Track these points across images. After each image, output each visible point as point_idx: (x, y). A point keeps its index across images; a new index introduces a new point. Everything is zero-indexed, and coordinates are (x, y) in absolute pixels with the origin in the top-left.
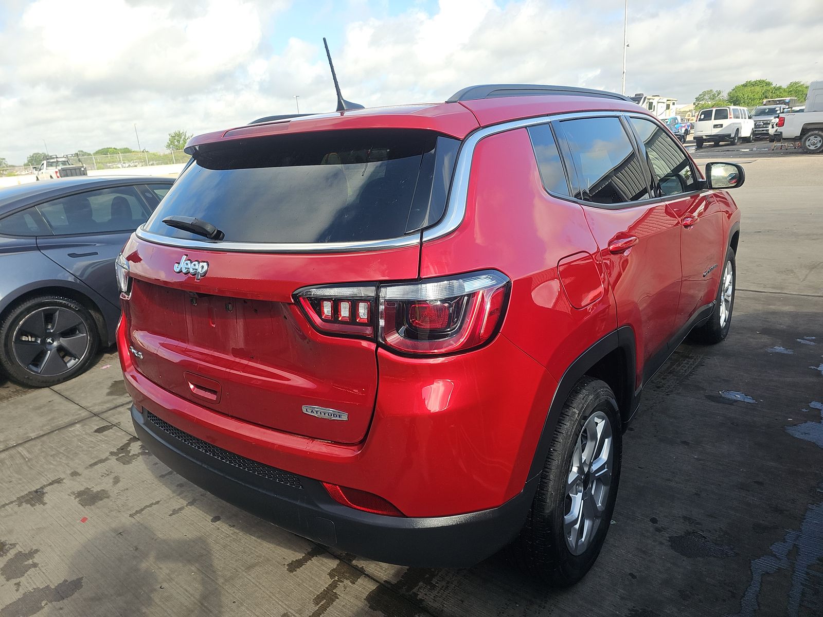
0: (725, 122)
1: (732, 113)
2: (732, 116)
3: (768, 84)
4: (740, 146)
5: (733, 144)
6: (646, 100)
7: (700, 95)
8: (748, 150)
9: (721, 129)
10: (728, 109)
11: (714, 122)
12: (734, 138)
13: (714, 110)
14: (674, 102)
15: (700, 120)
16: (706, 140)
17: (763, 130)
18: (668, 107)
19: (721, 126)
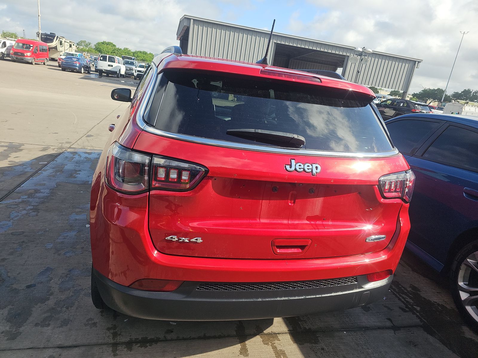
0: (115, 65)
1: (117, 60)
2: (117, 62)
3: (114, 46)
4: (121, 79)
5: (118, 77)
6: (58, 38)
7: (79, 42)
8: (124, 82)
9: (112, 67)
10: (115, 57)
11: (108, 63)
12: (118, 74)
13: (108, 56)
14: (74, 44)
15: (101, 60)
16: (104, 73)
17: (129, 72)
18: (71, 46)
19: (112, 66)
